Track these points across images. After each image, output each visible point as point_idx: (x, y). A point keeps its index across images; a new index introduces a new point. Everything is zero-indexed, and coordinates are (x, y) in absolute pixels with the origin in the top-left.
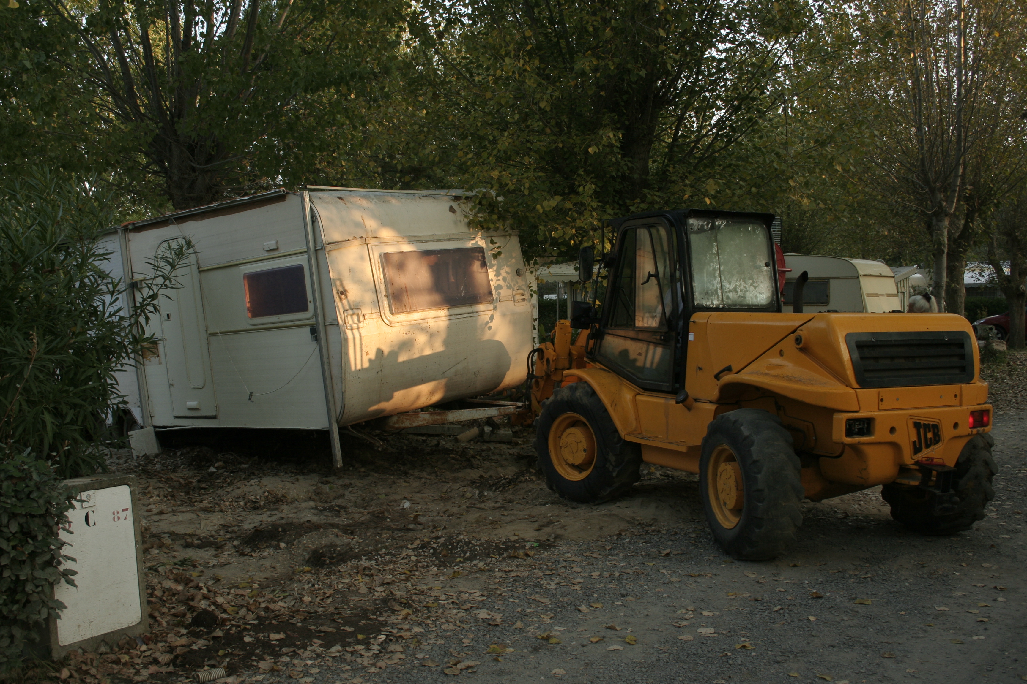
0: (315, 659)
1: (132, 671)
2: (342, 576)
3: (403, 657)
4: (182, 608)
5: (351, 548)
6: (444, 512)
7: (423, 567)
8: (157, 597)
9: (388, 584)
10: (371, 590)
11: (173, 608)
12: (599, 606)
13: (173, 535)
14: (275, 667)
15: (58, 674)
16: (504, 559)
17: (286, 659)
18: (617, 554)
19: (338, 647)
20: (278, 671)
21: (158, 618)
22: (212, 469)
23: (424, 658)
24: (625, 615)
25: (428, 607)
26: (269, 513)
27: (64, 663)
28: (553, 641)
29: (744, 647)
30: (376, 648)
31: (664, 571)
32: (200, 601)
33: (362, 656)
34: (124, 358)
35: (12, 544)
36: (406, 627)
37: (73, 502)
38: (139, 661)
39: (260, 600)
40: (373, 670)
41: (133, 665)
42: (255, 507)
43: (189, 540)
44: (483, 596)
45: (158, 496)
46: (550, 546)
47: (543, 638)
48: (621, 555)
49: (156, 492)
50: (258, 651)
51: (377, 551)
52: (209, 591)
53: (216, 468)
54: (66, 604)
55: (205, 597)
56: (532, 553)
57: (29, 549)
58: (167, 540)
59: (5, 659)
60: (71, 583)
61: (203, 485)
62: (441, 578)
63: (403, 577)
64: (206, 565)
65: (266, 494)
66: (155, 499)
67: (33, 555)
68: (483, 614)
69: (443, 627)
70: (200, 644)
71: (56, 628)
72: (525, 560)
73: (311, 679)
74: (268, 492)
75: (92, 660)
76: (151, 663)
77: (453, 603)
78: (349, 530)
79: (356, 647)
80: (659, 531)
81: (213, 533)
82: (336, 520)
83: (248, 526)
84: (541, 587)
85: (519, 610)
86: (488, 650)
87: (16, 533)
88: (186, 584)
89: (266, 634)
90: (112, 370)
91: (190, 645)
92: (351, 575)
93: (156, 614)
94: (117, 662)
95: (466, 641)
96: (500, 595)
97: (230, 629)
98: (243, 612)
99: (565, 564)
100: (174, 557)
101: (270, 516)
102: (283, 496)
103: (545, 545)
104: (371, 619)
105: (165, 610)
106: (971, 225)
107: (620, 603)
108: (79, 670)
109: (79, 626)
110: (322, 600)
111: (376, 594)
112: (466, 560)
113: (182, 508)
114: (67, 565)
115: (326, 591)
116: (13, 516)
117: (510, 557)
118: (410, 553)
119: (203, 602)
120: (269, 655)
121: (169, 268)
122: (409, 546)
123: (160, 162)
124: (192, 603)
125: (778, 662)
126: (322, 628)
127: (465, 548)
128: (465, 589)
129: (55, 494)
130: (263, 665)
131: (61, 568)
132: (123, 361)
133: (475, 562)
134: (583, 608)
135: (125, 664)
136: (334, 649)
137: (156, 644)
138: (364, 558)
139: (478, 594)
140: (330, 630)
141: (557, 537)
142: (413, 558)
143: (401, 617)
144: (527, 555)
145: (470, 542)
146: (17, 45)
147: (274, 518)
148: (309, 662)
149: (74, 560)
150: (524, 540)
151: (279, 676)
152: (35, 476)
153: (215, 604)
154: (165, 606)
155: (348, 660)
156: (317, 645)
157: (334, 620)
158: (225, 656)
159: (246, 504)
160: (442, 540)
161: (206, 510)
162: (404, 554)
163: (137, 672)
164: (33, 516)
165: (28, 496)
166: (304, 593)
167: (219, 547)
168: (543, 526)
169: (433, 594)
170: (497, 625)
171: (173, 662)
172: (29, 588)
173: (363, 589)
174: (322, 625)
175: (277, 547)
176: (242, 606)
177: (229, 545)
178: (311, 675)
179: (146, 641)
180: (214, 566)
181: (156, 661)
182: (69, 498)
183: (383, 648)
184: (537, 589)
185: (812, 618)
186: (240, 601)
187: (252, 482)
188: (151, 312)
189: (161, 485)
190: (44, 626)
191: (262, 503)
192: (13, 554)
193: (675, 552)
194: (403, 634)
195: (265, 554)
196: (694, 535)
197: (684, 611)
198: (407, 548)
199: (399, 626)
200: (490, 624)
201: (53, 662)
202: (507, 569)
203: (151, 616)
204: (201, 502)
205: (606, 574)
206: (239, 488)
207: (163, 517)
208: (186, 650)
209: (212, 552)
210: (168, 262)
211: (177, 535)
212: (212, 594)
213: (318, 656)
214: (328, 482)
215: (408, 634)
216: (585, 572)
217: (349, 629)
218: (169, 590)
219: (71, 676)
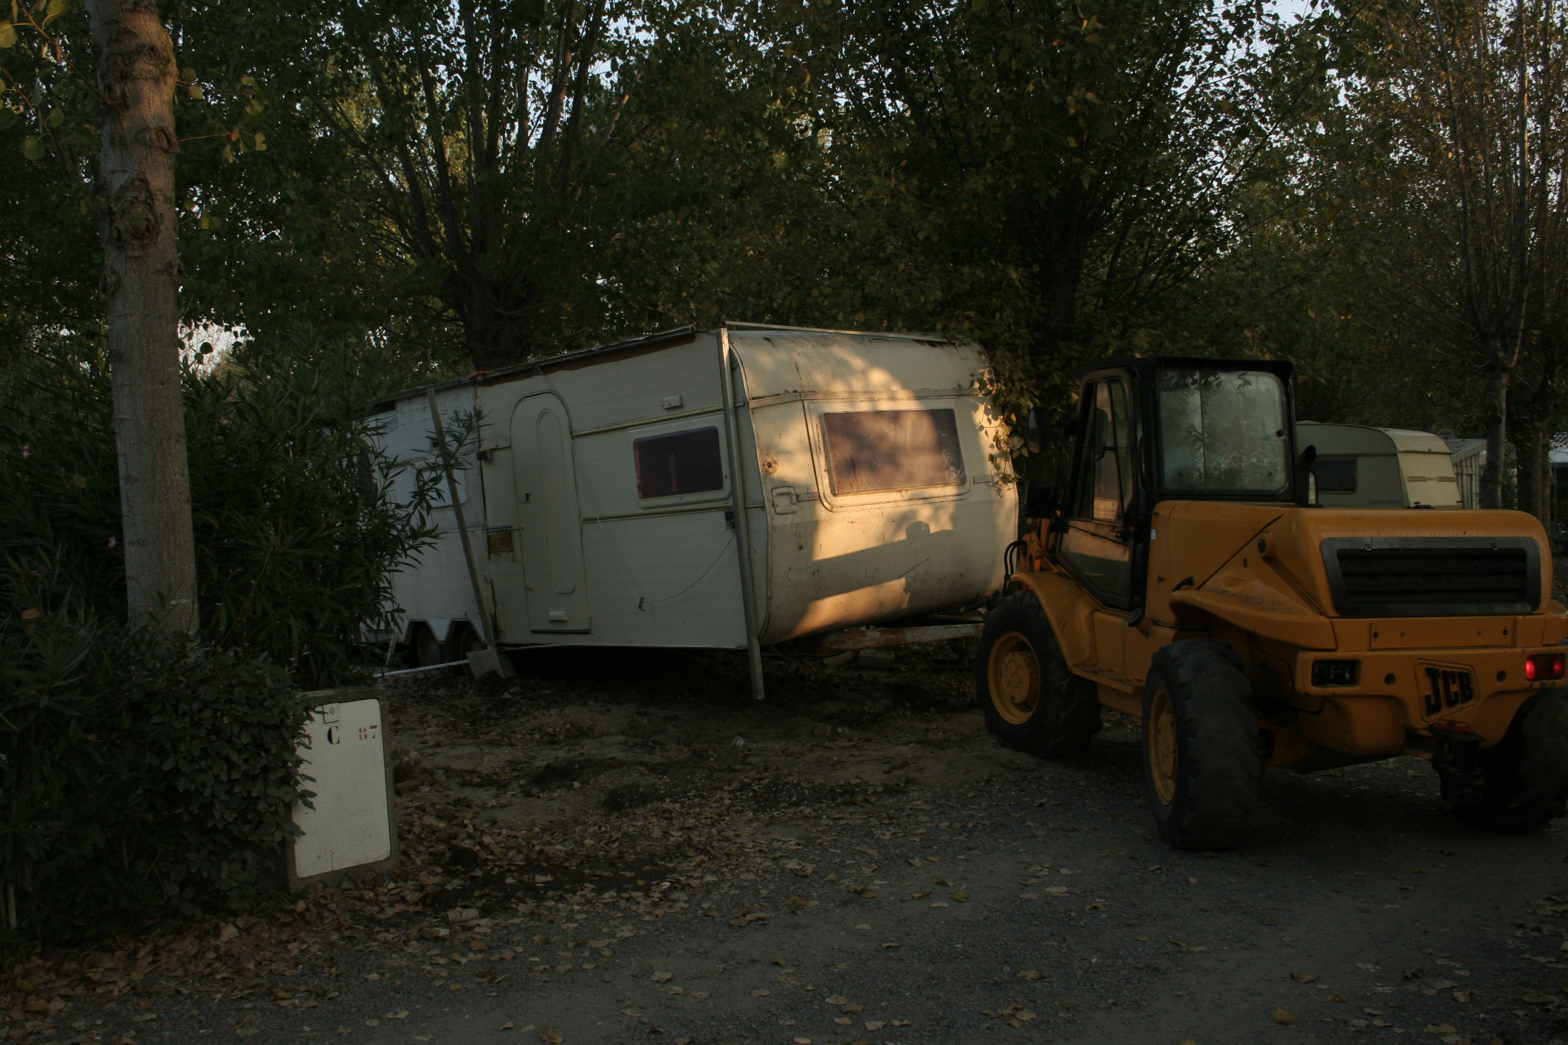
0: (584, 905)
1: (376, 908)
2: (634, 819)
3: (686, 906)
4: (442, 847)
5: (656, 789)
6: (783, 752)
7: (737, 812)
8: (415, 834)
9: (689, 828)
10: (666, 834)
11: (432, 846)
12: (935, 859)
13: (448, 770)
14: (536, 911)
15: (293, 907)
16: (838, 805)
17: (551, 903)
18: (980, 803)
19: (613, 893)
20: (539, 915)
21: (413, 856)
22: (507, 695)
23: (710, 908)
24: (964, 871)
25: (728, 855)
26: (567, 748)
27: (302, 895)
28: (867, 895)
29: (1095, 908)
30: (656, 896)
31: (1031, 824)
32: (463, 840)
33: (638, 903)
34: (400, 555)
35: (244, 756)
36: (697, 874)
37: (312, 713)
38: (385, 899)
39: (534, 842)
40: (648, 918)
41: (377, 903)
42: (553, 741)
43: (468, 778)
44: (798, 844)
45: (437, 725)
46: (898, 792)
47: (856, 892)
48: (984, 804)
49: (435, 721)
50: (519, 894)
51: (685, 792)
52: (475, 829)
53: (512, 694)
54: (303, 829)
55: (470, 836)
56: (873, 799)
57: (262, 762)
58: (441, 776)
59: (236, 884)
60: (310, 806)
61: (494, 715)
62: (755, 824)
63: (709, 821)
64: (484, 807)
65: (568, 726)
66: (433, 728)
67: (266, 770)
68: (793, 864)
69: (742, 877)
70: (455, 884)
71: (294, 857)
72: (862, 807)
73: (575, 925)
74: (571, 723)
75: (332, 895)
76: (397, 902)
77: (760, 851)
78: (658, 770)
79: (633, 894)
80: (1041, 778)
81: (498, 770)
82: (647, 758)
83: (540, 763)
84: (873, 837)
85: (837, 860)
86: (788, 902)
87: (248, 744)
88: (450, 821)
89: (531, 876)
90: (386, 570)
91: (445, 885)
92: (646, 818)
93: (411, 852)
94: (360, 898)
95: (764, 892)
96: (821, 844)
97: (492, 869)
98: (511, 854)
99: (910, 812)
100: (447, 796)
101: (569, 751)
102: (589, 729)
103: (890, 790)
104: (657, 865)
105: (421, 848)
106: (1549, 382)
107: (963, 857)
108: (317, 904)
109: (319, 857)
110: (607, 844)
111: (672, 839)
112: (791, 805)
113: (464, 741)
114: (307, 785)
115: (614, 834)
116: (245, 725)
117: (845, 803)
118: (726, 795)
119: (467, 841)
120: (532, 898)
121: (455, 444)
122: (726, 788)
123: (458, 307)
124: (453, 842)
125: (1130, 925)
126: (597, 872)
127: (792, 792)
128: (778, 837)
129: (292, 703)
130: (522, 908)
131: (299, 788)
132: (400, 559)
133: (801, 808)
134: (916, 861)
135: (368, 901)
136: (607, 895)
137: (406, 882)
138: (668, 800)
139: (793, 843)
140: (606, 874)
141: (909, 781)
142: (727, 802)
143: (693, 864)
144: (867, 801)
145: (798, 784)
146: (282, 168)
147: (572, 755)
148: (576, 907)
149: (312, 780)
150: (867, 784)
151: (539, 920)
152: (269, 682)
153: (481, 844)
154: (422, 844)
155: (622, 907)
156: (588, 890)
157: (613, 865)
158: (482, 897)
159: (542, 737)
160: (767, 780)
161: (491, 743)
162: (717, 796)
163: (382, 910)
164: (267, 727)
165: (261, 704)
166: (586, 835)
167: (502, 786)
168: (895, 768)
169: (739, 840)
170: (806, 876)
171: (422, 901)
172: (262, 806)
173: (657, 833)
174: (598, 868)
175: (570, 788)
176: (513, 848)
177: (514, 784)
178: (576, 921)
179: (395, 878)
180: (492, 807)
181: (403, 900)
182: (308, 709)
183: (666, 896)
184: (867, 840)
185: (1193, 880)
186: (512, 843)
187: (553, 711)
188: (433, 498)
189: (442, 713)
190: (279, 852)
191: (562, 737)
192: (244, 767)
193: (1052, 802)
194: (692, 882)
195: (556, 795)
196: (1083, 783)
197: (1039, 868)
198: (723, 790)
199: (689, 874)
200: (799, 875)
201: (290, 894)
202: (837, 816)
203: (405, 853)
204: (487, 733)
205: (957, 825)
206: (535, 718)
207: (439, 750)
208: (439, 888)
209: (493, 791)
210: (454, 436)
211: (453, 771)
212: (479, 833)
213: (588, 901)
214: (647, 714)
215: (698, 882)
216: (933, 822)
217: (628, 874)
218: (430, 827)
219: (307, 909)
